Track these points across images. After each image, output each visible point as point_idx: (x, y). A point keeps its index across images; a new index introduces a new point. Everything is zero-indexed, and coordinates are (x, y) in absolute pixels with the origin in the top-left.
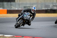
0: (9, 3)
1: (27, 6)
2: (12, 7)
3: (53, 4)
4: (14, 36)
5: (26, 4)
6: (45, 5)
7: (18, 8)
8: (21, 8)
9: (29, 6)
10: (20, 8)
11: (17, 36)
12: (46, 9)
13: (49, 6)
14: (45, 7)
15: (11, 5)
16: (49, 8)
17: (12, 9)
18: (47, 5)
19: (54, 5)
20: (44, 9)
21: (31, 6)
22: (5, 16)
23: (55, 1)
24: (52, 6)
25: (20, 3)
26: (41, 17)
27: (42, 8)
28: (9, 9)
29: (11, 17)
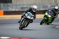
0: (6, 4)
1: (25, 6)
2: (9, 8)
3: (51, 4)
4: (11, 37)
5: (23, 5)
6: (43, 6)
7: (15, 9)
8: (19, 9)
9: (27, 6)
10: (17, 9)
11: (14, 38)
12: (44, 9)
13: (47, 6)
14: (43, 8)
15: (8, 6)
16: (47, 8)
17: (9, 10)
18: (45, 6)
19: (53, 5)
20: (42, 9)
21: (29, 6)
22: (1, 18)
23: (53, 2)
24: (50, 7)
25: (18, 3)
26: (39, 18)
27: (40, 9)
28: (5, 10)
29: (8, 19)
